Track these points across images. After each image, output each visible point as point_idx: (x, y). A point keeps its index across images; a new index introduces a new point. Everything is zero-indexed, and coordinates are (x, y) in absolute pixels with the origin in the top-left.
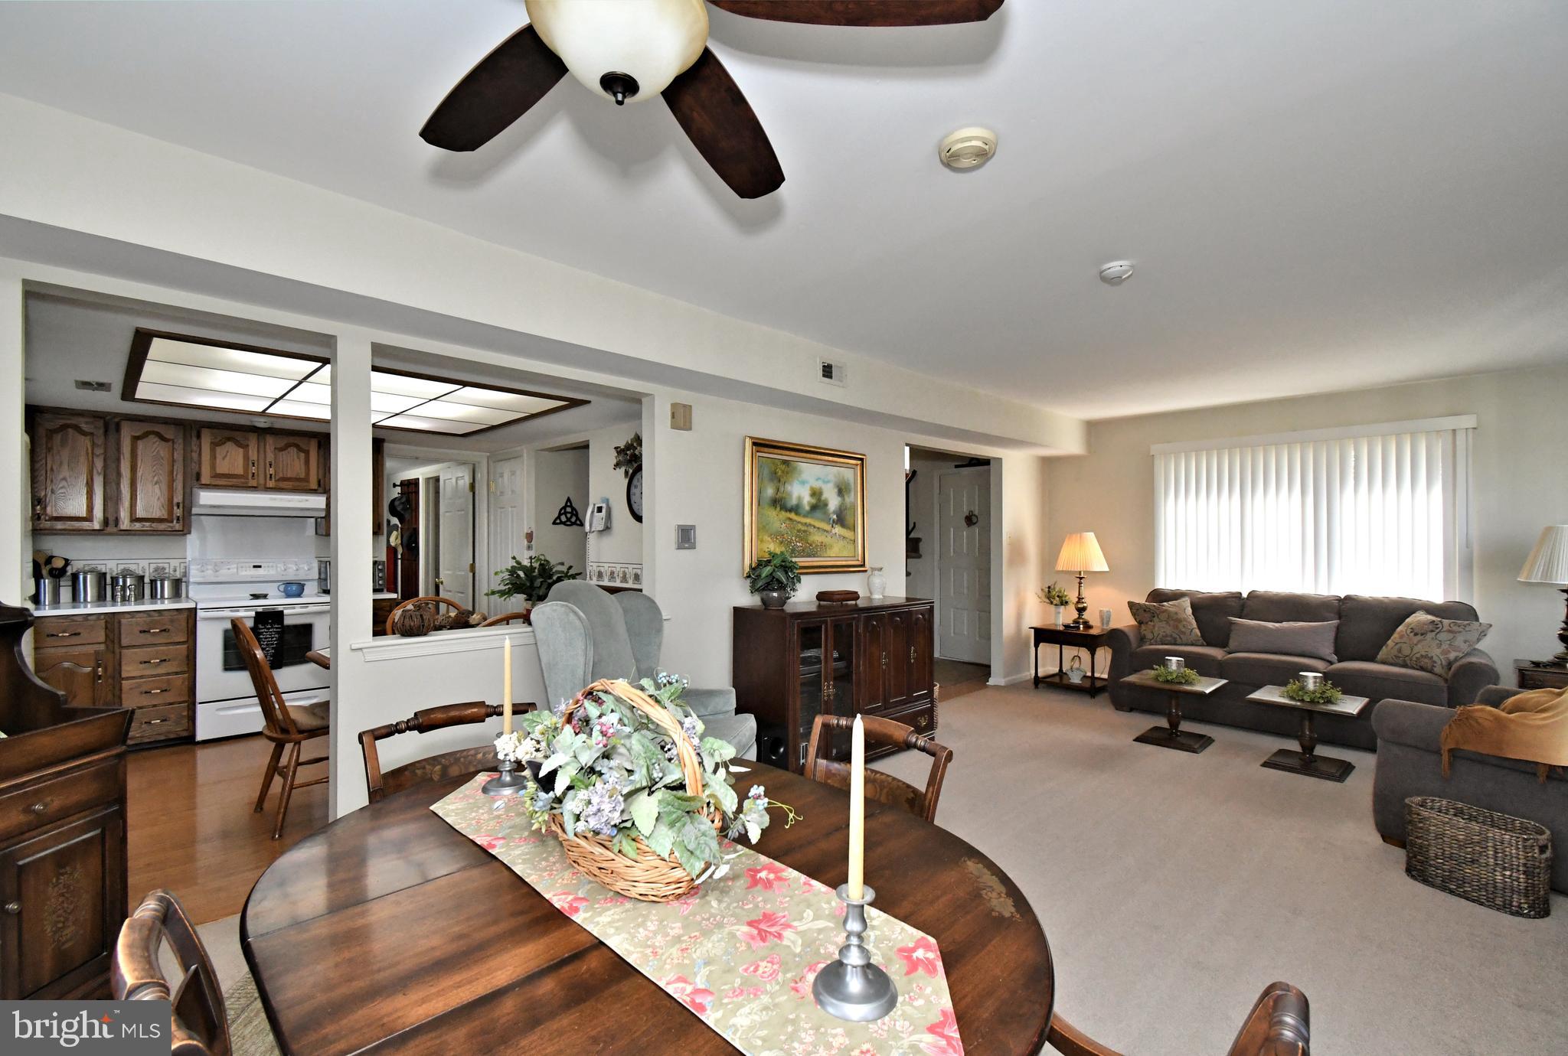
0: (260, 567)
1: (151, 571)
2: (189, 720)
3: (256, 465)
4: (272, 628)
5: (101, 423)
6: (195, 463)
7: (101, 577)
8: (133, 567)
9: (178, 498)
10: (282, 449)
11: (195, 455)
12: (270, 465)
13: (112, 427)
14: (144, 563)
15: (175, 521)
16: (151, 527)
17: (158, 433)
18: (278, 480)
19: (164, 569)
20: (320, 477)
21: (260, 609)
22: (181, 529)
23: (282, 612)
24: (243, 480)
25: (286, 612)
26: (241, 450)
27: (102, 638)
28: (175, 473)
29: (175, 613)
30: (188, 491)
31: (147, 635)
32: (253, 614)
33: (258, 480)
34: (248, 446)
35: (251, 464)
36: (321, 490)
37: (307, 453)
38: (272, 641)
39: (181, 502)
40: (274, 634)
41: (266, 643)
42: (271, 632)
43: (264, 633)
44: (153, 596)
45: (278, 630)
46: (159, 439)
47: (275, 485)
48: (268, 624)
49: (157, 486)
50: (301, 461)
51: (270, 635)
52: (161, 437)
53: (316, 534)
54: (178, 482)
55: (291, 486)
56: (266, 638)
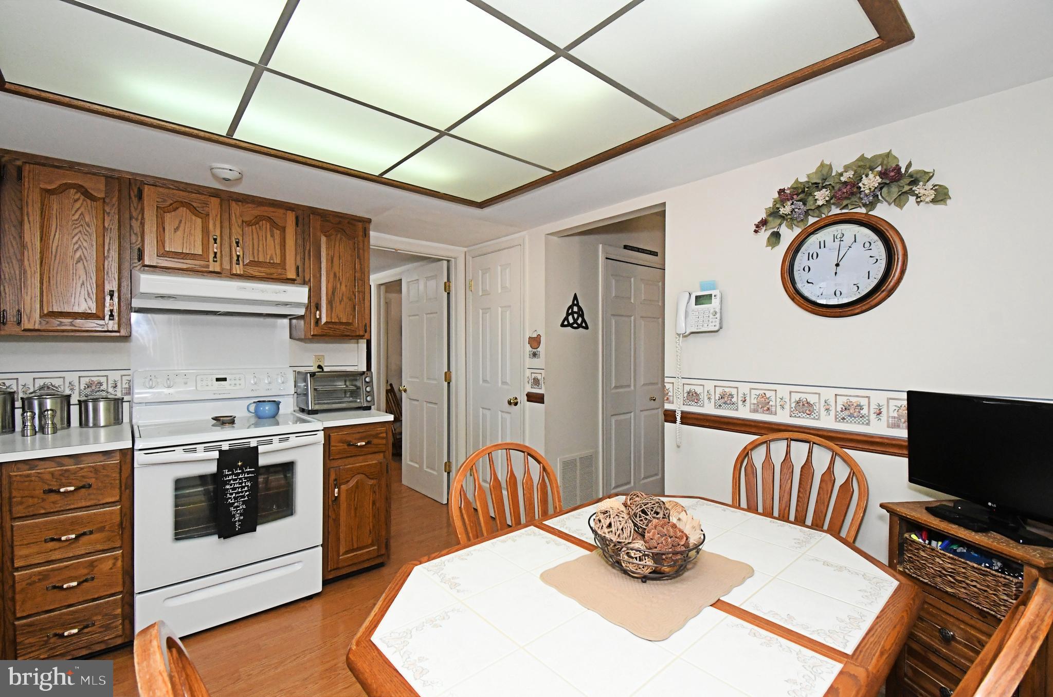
0: (225, 379)
1: (82, 388)
2: (123, 621)
3: (218, 241)
4: (243, 472)
6: (136, 234)
8: (56, 383)
9: (111, 285)
10: (249, 224)
11: (136, 225)
12: (237, 243)
13: (10, 174)
14: (70, 377)
15: (107, 317)
16: (72, 325)
17: (81, 186)
18: (247, 265)
19: (100, 384)
20: (299, 264)
21: (225, 446)
22: (116, 328)
23: (256, 448)
24: (202, 263)
25: (261, 449)
26: (198, 221)
28: (106, 248)
29: (102, 458)
30: (126, 273)
31: (52, 497)
32: (216, 454)
33: (221, 264)
34: (208, 215)
35: (212, 241)
36: (299, 280)
37: (283, 230)
38: (242, 492)
39: (115, 289)
40: (245, 482)
41: (234, 495)
42: (241, 479)
43: (232, 482)
44: (83, 423)
45: (250, 475)
46: (82, 197)
47: (244, 271)
48: (236, 467)
49: (80, 265)
50: (276, 241)
51: (240, 483)
52: (87, 194)
53: (290, 338)
54: (110, 259)
55: (264, 274)
56: (234, 489)
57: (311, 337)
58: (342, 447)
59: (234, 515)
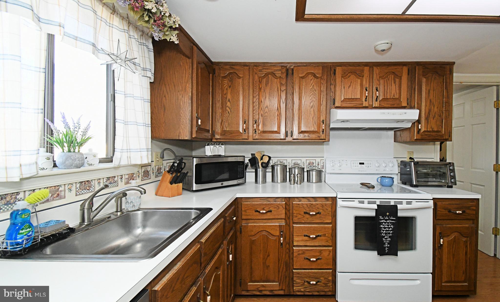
0: (363, 164)
1: (307, 165)
2: (332, 284)
3: (367, 90)
4: (389, 219)
5: (284, 70)
6: (332, 92)
7: (284, 167)
8: (299, 162)
9: (323, 116)
10: (383, 78)
11: (332, 87)
12: (377, 89)
13: (290, 72)
14: (304, 160)
15: (321, 133)
16: (309, 137)
17: (313, 73)
18: (381, 101)
19: (313, 163)
20: (408, 97)
21: (378, 202)
22: (324, 138)
24: (360, 102)
25: (399, 206)
26: (359, 81)
27: (283, 216)
28: (322, 100)
29: (324, 200)
30: (328, 111)
31: (307, 216)
32: (375, 206)
33: (368, 103)
34: (363, 76)
35: (364, 90)
36: (408, 106)
37: (400, 78)
38: (389, 231)
39: (325, 120)
40: (391, 225)
41: (385, 232)
42: (388, 223)
43: (384, 224)
44: (308, 180)
45: (393, 221)
46: (314, 78)
47: (379, 104)
48: (386, 216)
49: (312, 109)
50: (396, 85)
51: (388, 225)
52: (315, 76)
53: (394, 141)
54: (323, 105)
55: (390, 105)
56: (385, 228)
57: (414, 141)
58: (445, 213)
59: (385, 243)
